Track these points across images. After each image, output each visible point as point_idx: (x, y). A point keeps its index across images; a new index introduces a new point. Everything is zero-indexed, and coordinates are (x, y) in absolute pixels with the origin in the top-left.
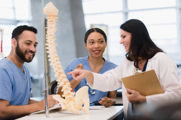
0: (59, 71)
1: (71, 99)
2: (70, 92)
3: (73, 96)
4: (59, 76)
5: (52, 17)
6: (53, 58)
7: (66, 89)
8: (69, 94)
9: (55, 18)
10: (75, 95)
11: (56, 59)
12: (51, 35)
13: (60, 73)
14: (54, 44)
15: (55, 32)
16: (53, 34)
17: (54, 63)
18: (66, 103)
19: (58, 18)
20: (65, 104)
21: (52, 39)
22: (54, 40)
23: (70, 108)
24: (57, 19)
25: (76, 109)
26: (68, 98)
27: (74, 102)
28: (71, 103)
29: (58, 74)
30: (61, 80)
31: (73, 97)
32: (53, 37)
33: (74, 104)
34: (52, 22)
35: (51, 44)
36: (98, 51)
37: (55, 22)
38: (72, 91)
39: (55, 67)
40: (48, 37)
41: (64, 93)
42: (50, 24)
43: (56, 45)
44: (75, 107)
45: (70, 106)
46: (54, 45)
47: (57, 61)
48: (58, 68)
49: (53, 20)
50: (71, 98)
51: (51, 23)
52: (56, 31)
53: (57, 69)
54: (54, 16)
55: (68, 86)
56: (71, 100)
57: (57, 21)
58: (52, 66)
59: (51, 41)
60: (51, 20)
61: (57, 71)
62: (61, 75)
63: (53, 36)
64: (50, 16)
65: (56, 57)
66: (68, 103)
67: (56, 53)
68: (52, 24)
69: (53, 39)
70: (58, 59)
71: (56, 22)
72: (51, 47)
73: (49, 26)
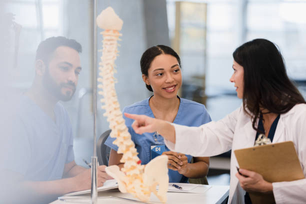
0: (118, 127)
2: (135, 164)
3: (140, 171)
4: (119, 135)
5: (111, 33)
6: (110, 105)
7: (129, 159)
8: (133, 168)
9: (117, 34)
10: (143, 170)
11: (114, 106)
12: (107, 64)
13: (120, 131)
14: (112, 80)
15: (115, 58)
16: (111, 62)
17: (110, 112)
18: (127, 183)
19: (121, 35)
20: (125, 184)
21: (108, 71)
22: (112, 73)
23: (135, 192)
24: (120, 37)
25: (145, 194)
26: (131, 174)
27: (142, 181)
28: (137, 183)
29: (116, 133)
30: (122, 143)
31: (141, 173)
32: (110, 68)
33: (141, 186)
34: (111, 42)
35: (107, 79)
36: (172, 88)
37: (115, 42)
38: (138, 163)
39: (112, 120)
40: (102, 67)
41: (125, 165)
42: (106, 44)
43: (116, 82)
44: (142, 191)
45: (134, 188)
46: (112, 82)
47: (115, 109)
48: (117, 122)
49: (113, 38)
50: (137, 175)
51: (109, 43)
52: (117, 57)
53: (116, 124)
54: (115, 31)
55: (133, 154)
56: (136, 178)
57: (120, 40)
58: (106, 117)
59: (108, 74)
60: (109, 38)
61: (114, 127)
62: (122, 135)
63: (111, 66)
64: (108, 31)
65: (114, 103)
66: (131, 183)
67: (114, 96)
68: (111, 44)
69: (111, 71)
70: (118, 106)
71: (118, 42)
72: (107, 85)
73: (106, 47)
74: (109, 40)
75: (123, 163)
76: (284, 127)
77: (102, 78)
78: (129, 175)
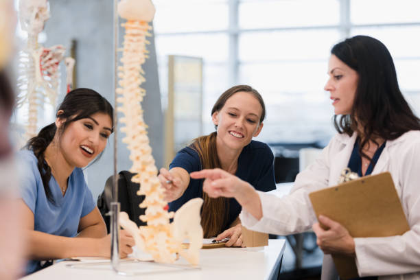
0: (143, 158)
1: (161, 228)
2: (161, 210)
4: (143, 170)
5: (136, 24)
6: (134, 127)
8: (159, 215)
9: (146, 27)
11: (140, 128)
12: (132, 69)
13: (145, 164)
14: (138, 91)
15: (143, 61)
16: (137, 66)
17: (134, 137)
18: (146, 236)
20: (144, 237)
21: (133, 79)
22: (139, 81)
23: (156, 250)
25: (171, 252)
26: (156, 225)
28: (162, 237)
29: (140, 167)
30: (146, 181)
32: (136, 74)
33: (167, 241)
34: (138, 38)
35: (132, 90)
37: (143, 38)
38: (165, 209)
39: (136, 148)
40: (123, 72)
41: (147, 212)
42: (132, 41)
43: (144, 95)
44: (168, 248)
45: (156, 244)
46: (137, 95)
47: (140, 133)
48: (142, 150)
49: (140, 32)
50: (162, 226)
51: (135, 39)
52: (146, 59)
53: (140, 153)
54: (142, 22)
55: (160, 197)
56: (160, 230)
59: (131, 83)
60: (135, 32)
61: (138, 158)
62: (148, 169)
63: (138, 71)
64: (133, 22)
65: (140, 123)
66: (152, 237)
68: (138, 41)
69: (136, 79)
70: (144, 128)
72: (131, 99)
73: (129, 45)
74: (134, 35)
75: (145, 209)
76: (388, 159)
77: (122, 88)
78: (153, 226)
